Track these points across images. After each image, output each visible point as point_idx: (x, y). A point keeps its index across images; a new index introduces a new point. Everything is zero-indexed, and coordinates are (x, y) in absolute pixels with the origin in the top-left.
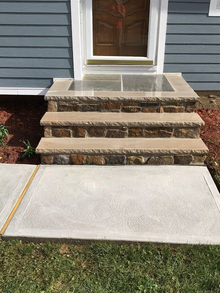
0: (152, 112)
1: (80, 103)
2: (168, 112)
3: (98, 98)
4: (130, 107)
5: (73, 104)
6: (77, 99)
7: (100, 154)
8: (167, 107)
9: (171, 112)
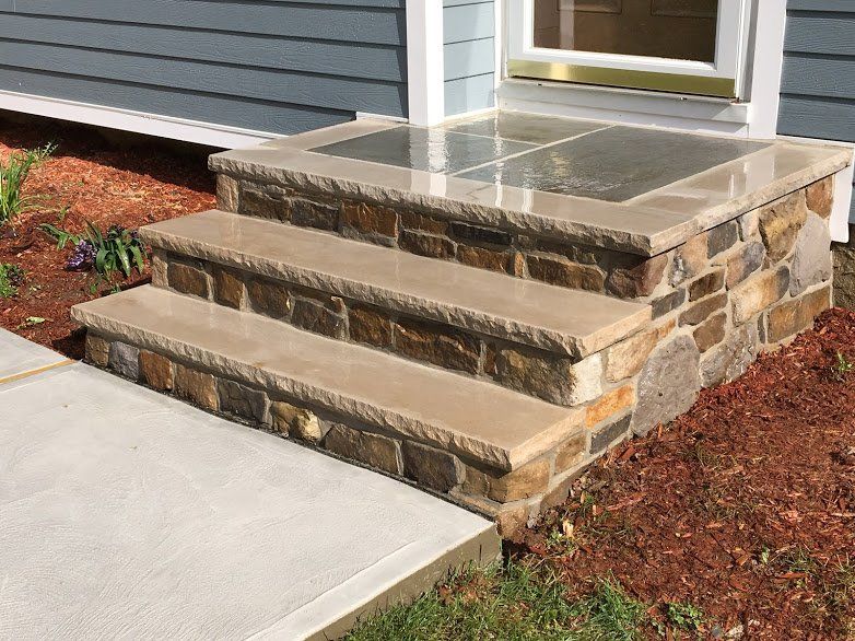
0: (489, 267)
1: (289, 194)
2: (542, 279)
3: (333, 182)
4: (421, 233)
5: (273, 195)
6: (280, 177)
7: (210, 370)
8: (537, 255)
9: (552, 279)
